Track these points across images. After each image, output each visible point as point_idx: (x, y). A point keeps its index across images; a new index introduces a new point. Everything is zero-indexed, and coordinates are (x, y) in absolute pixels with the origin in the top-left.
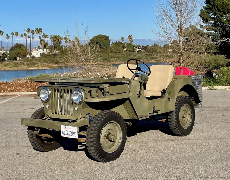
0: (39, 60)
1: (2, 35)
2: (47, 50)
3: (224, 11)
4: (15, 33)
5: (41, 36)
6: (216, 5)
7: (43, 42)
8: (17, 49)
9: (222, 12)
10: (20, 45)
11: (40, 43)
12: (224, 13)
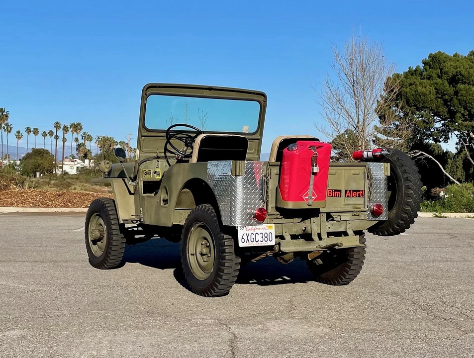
0: (76, 178)
1: (10, 132)
2: (90, 162)
3: (417, 105)
4: (32, 130)
5: (80, 138)
6: (405, 94)
7: (82, 147)
8: (37, 157)
9: (414, 106)
10: (42, 151)
11: (77, 149)
12: (418, 109)
